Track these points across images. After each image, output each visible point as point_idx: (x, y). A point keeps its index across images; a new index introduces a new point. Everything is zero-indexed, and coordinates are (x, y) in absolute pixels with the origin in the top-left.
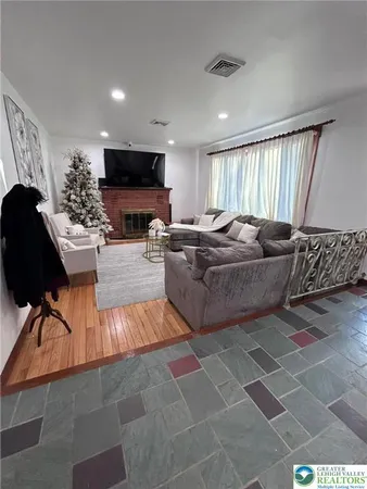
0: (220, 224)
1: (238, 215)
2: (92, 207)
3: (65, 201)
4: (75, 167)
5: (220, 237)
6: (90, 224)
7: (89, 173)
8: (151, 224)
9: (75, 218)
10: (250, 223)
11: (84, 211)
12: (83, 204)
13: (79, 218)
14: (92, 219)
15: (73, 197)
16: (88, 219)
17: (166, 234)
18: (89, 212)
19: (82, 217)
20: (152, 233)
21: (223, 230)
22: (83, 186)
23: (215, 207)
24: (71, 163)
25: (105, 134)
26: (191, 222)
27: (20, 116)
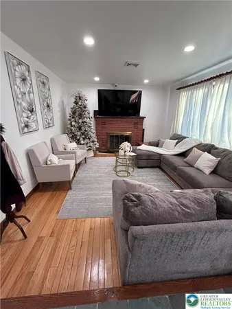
0: (181, 149)
1: (198, 143)
2: (85, 130)
3: (69, 126)
4: (76, 103)
5: (178, 162)
6: (82, 142)
7: (85, 107)
8: (121, 146)
9: (74, 138)
10: (209, 152)
11: (79, 133)
12: (80, 128)
13: (76, 138)
14: (84, 139)
15: (73, 123)
16: (81, 139)
17: (133, 154)
18: (83, 134)
19: (78, 137)
20: (121, 152)
21: (183, 155)
22: (81, 116)
23: (179, 133)
24: (74, 100)
25: (97, 79)
26: (157, 145)
27: (24, 68)
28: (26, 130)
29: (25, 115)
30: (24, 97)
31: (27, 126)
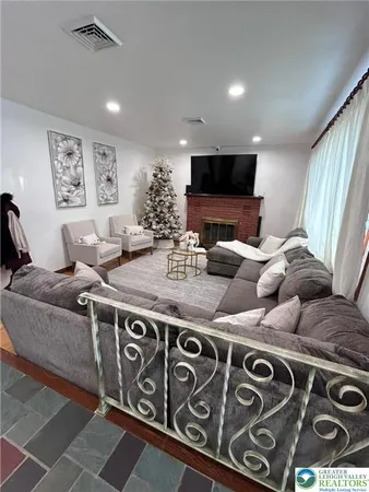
2: (161, 212)
4: (155, 176)
6: (154, 227)
7: (166, 181)
14: (158, 223)
16: (154, 223)
18: (157, 216)
20: (183, 246)
22: (158, 193)
25: (183, 142)
27: (71, 143)
28: (64, 204)
29: (64, 189)
30: (67, 171)
31: (66, 201)
